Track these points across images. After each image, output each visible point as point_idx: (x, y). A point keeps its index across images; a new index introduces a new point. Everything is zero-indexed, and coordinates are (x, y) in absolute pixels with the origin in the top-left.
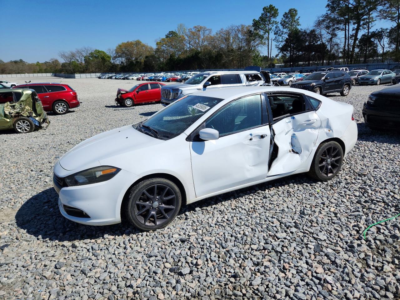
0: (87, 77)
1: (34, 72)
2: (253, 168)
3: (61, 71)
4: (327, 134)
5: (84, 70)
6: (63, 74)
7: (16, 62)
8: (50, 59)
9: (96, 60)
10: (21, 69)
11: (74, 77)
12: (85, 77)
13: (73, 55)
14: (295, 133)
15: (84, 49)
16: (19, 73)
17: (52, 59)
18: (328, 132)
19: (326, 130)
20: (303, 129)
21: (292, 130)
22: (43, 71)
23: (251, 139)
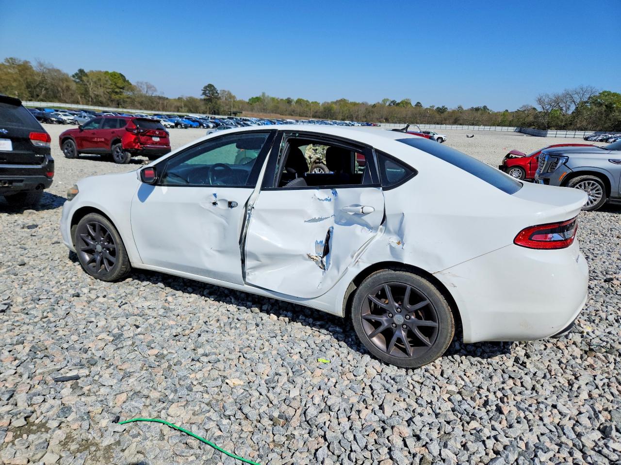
0: (576, 136)
1: (494, 125)
2: (217, 254)
3: (530, 125)
4: (392, 249)
5: (566, 124)
6: (531, 129)
7: (477, 109)
8: (521, 106)
9: (595, 108)
10: (477, 119)
11: (545, 136)
12: (564, 136)
13: (557, 101)
14: (336, 226)
15: (579, 90)
16: (473, 124)
17: (524, 106)
18: (394, 245)
19: (394, 239)
20: (349, 223)
21: (332, 219)
22: (507, 123)
23: (214, 204)
